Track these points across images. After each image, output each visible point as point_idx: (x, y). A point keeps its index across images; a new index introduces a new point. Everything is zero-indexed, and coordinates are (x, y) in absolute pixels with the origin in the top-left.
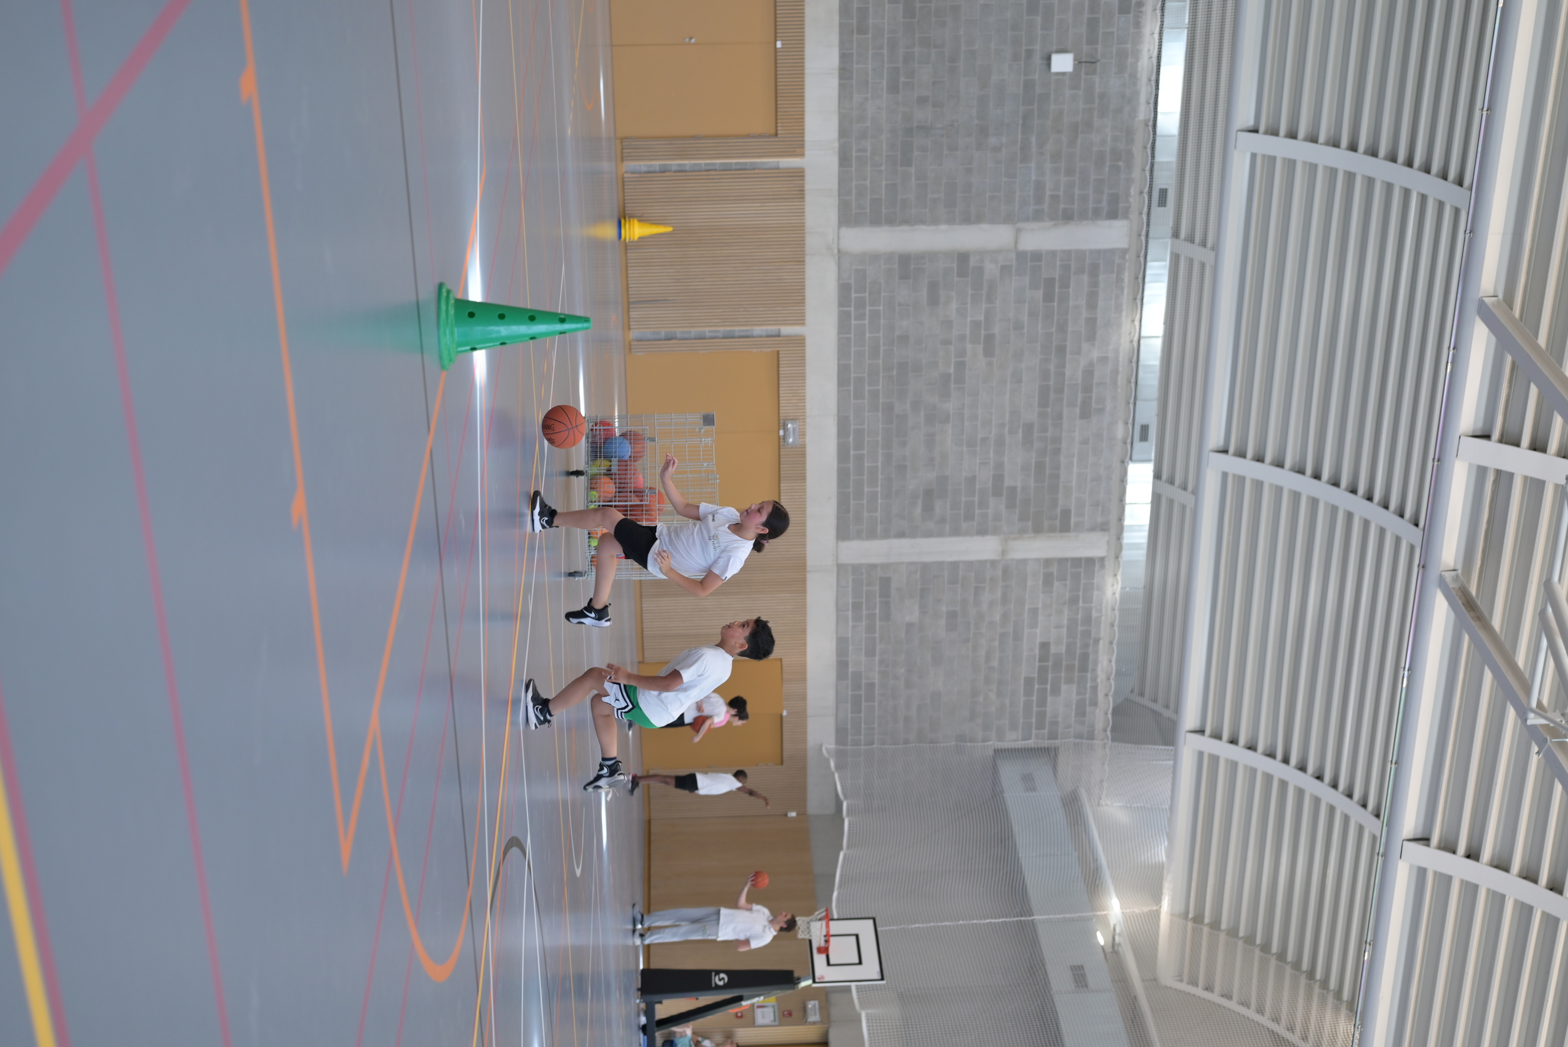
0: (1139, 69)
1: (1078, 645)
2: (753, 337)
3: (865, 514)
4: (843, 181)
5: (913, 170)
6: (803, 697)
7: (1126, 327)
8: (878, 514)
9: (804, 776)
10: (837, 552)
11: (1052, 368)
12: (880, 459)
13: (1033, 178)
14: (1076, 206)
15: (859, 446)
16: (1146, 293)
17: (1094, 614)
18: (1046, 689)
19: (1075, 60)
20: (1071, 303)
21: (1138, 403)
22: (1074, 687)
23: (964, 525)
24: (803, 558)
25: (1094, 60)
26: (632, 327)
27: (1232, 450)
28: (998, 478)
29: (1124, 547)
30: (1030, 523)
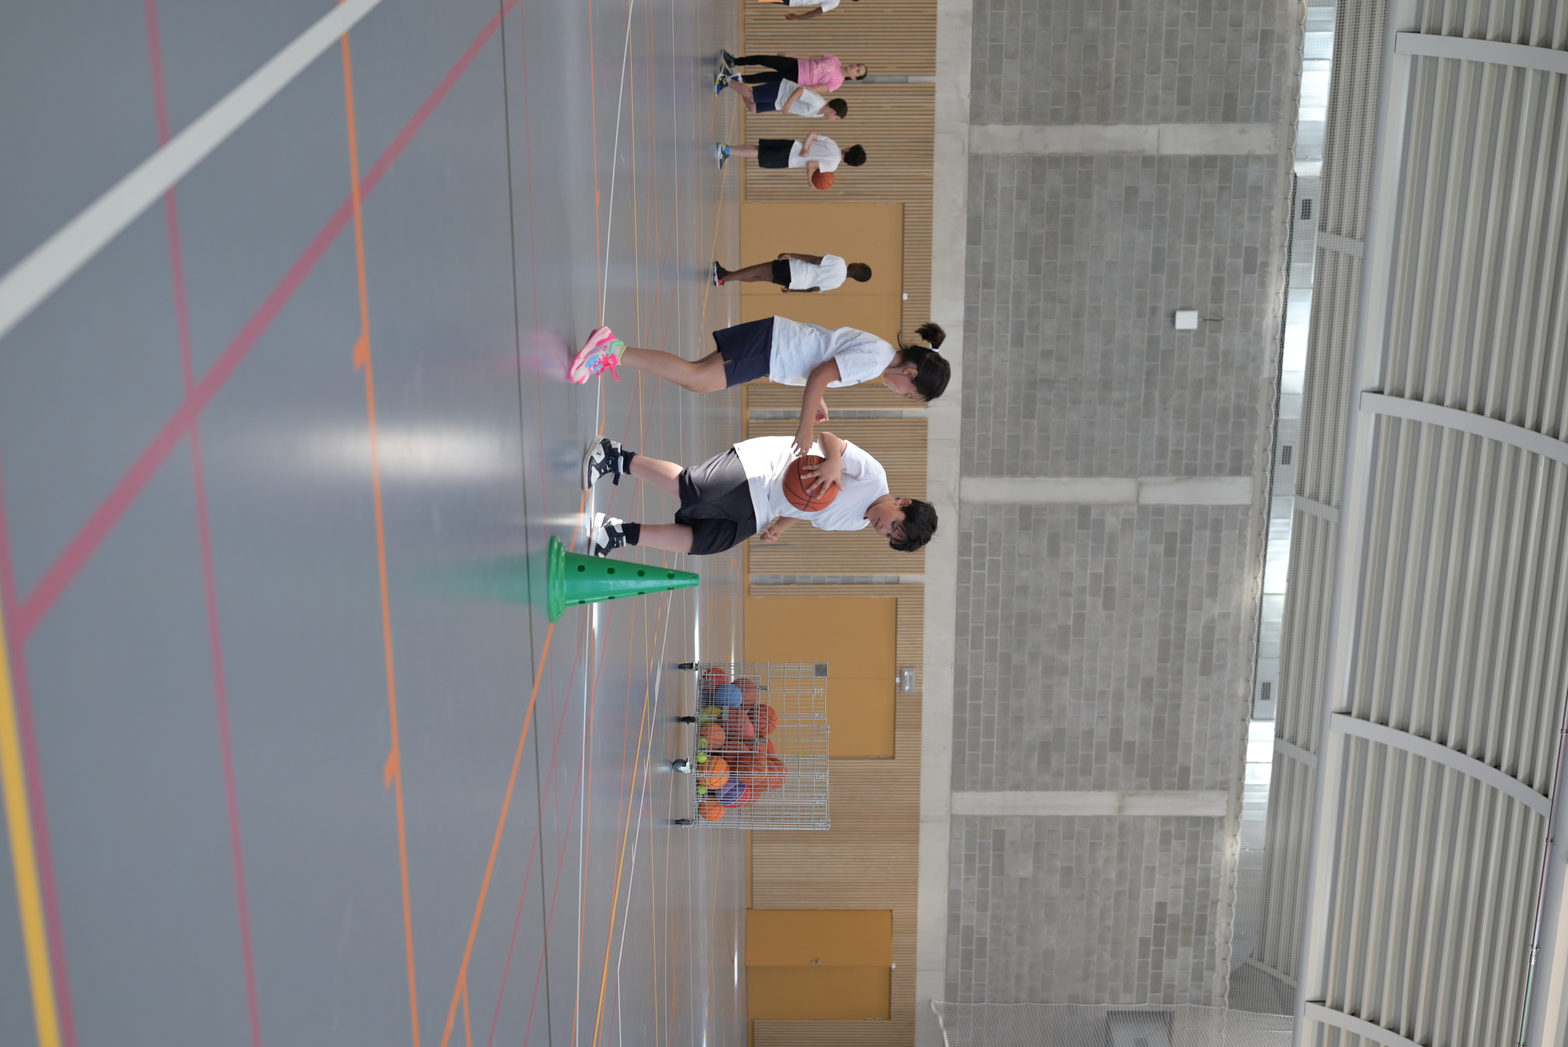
0: (1264, 328)
1: (1196, 907)
2: (872, 583)
3: (981, 765)
4: (966, 431)
5: (1035, 422)
6: (913, 950)
7: (1248, 583)
8: (994, 766)
9: (912, 1032)
10: (951, 802)
11: (1173, 623)
12: (997, 710)
13: (1156, 433)
14: (1198, 462)
15: (976, 695)
16: (1269, 550)
17: (1213, 875)
18: (1163, 950)
19: (1199, 317)
20: (1192, 558)
21: (1260, 661)
22: (1191, 950)
23: (1081, 780)
24: (917, 807)
25: (1218, 318)
26: (751, 570)
27: (1355, 712)
28: (1117, 733)
29: (1244, 806)
30: (1148, 780)
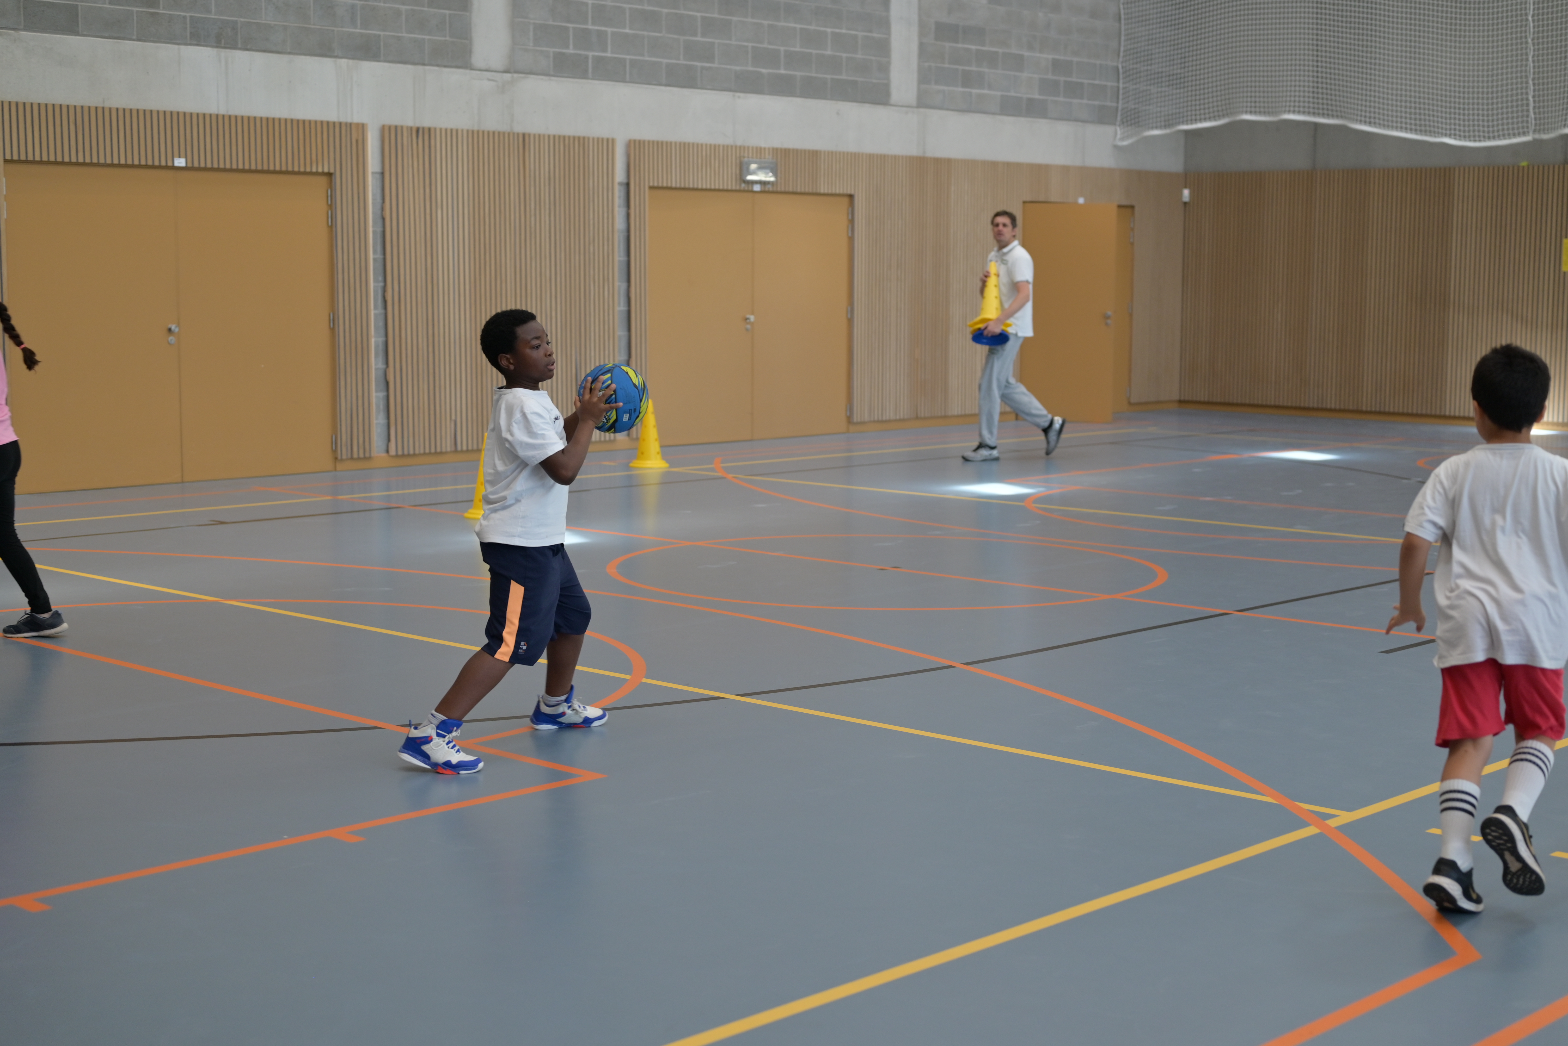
3: (859, 56)
4: (398, 54)
8: (860, 34)
10: (902, 106)
15: (773, 58)
24: (909, 161)
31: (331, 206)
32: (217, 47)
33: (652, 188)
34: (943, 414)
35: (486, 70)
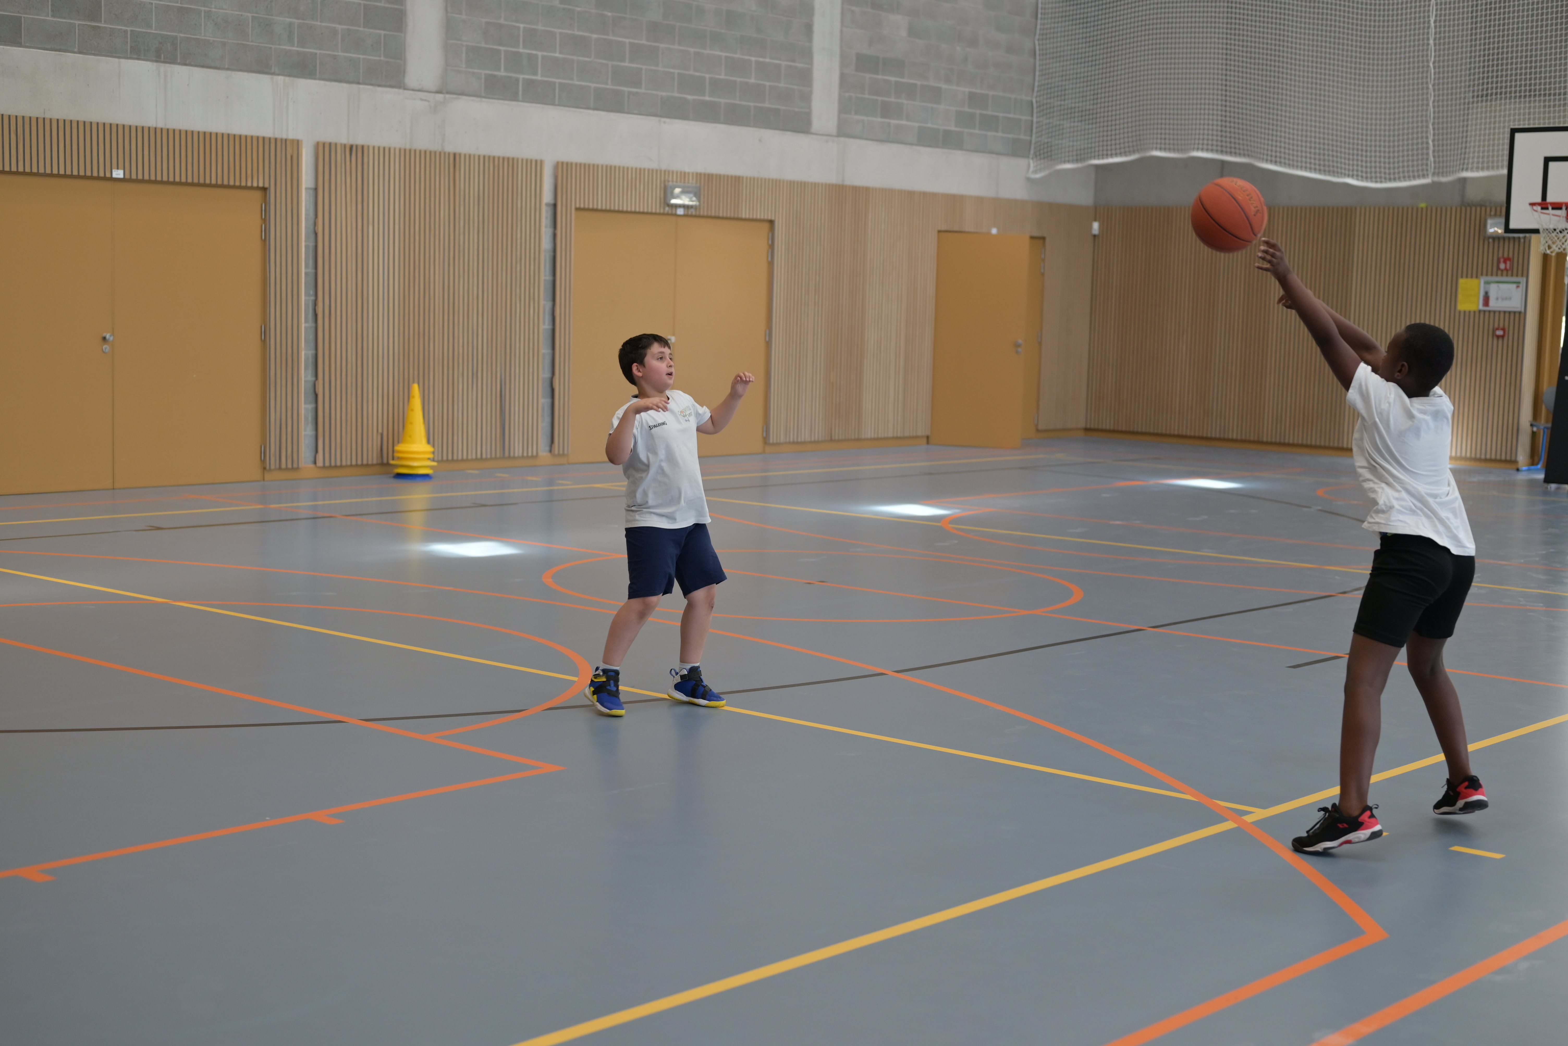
3: (782, 85)
4: (334, 73)
8: (783, 64)
10: (822, 135)
12: (717, 53)
15: (699, 85)
24: (828, 188)
26: (533, 453)
31: (265, 220)
32: (157, 61)
33: (577, 209)
34: (856, 437)
35: (419, 90)
